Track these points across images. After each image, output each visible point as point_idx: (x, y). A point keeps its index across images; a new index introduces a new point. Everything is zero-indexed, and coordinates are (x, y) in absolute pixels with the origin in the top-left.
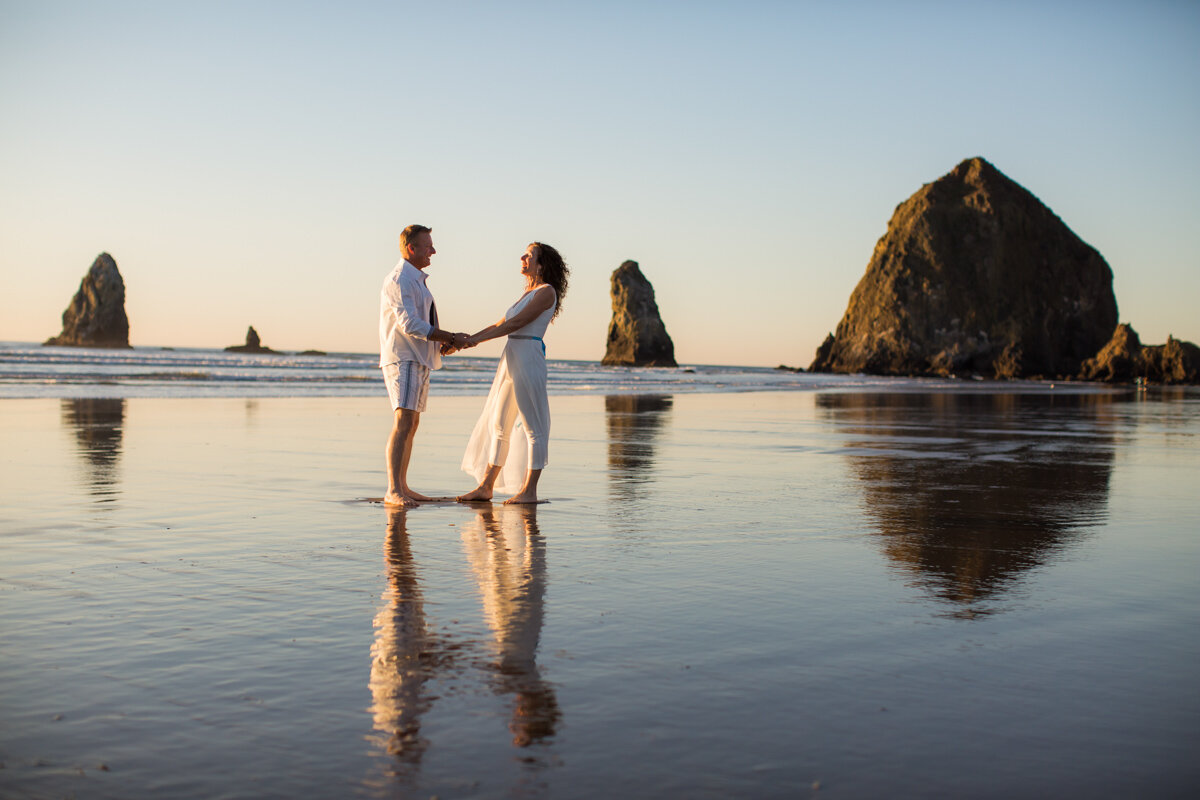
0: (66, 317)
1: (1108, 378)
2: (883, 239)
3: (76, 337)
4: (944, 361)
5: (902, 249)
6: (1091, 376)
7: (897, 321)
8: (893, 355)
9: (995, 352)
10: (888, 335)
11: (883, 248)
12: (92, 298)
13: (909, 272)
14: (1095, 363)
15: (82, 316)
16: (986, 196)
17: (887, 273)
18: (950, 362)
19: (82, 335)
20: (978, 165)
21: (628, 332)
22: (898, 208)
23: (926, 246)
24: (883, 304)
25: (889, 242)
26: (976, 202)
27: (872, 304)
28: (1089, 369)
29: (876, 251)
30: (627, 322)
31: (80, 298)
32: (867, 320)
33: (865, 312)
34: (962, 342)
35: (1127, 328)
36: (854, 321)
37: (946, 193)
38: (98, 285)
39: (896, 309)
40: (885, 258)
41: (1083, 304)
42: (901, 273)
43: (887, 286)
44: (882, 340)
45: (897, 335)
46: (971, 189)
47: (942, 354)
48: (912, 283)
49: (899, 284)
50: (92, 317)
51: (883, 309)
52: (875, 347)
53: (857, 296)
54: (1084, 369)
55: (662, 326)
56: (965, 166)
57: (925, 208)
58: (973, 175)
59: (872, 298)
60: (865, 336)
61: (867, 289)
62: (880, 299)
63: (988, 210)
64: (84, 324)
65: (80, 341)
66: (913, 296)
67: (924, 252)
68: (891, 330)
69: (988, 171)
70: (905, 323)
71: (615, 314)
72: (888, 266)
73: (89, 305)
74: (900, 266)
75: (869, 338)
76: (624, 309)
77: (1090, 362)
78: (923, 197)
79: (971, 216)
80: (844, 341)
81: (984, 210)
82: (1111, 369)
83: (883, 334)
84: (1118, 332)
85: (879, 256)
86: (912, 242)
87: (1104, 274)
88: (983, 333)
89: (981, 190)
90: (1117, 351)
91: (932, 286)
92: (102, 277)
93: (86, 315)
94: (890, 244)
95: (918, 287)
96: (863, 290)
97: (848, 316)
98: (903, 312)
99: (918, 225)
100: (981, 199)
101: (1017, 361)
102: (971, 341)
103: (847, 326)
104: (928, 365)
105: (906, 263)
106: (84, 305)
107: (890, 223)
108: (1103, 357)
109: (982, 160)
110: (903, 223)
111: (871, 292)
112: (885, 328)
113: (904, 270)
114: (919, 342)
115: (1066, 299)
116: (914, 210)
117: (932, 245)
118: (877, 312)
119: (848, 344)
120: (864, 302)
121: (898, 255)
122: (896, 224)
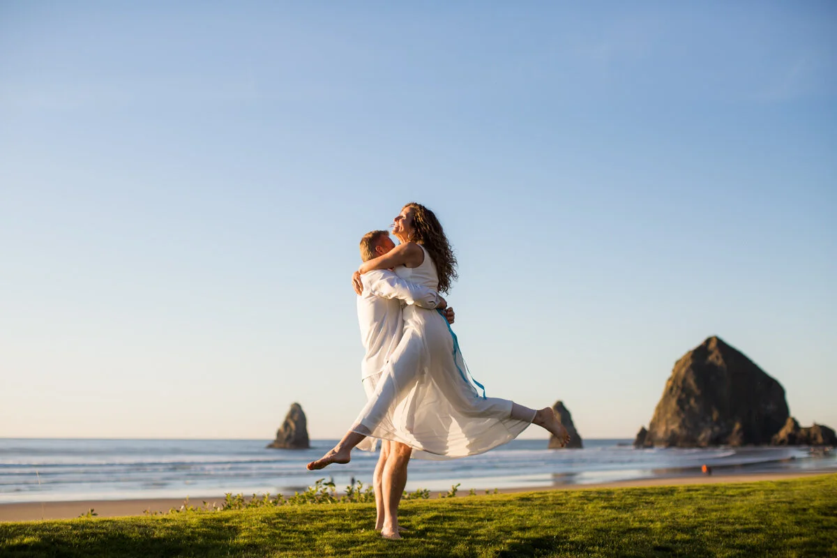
0: (279, 434)
1: (786, 443)
2: (670, 380)
3: (285, 444)
4: (704, 439)
5: (680, 384)
7: (680, 420)
8: (679, 437)
9: (729, 432)
10: (674, 427)
11: (670, 383)
12: (292, 425)
13: (684, 395)
14: (779, 436)
15: (287, 433)
16: (720, 355)
17: (673, 396)
18: (707, 439)
19: (289, 444)
20: (715, 340)
22: (677, 363)
23: (692, 382)
24: (672, 412)
26: (715, 359)
27: (666, 412)
28: (776, 440)
29: (667, 385)
31: (286, 425)
32: (664, 420)
33: (663, 416)
34: (712, 428)
35: (794, 420)
36: (659, 420)
37: (700, 353)
38: (294, 418)
39: (679, 414)
40: (671, 389)
41: (771, 407)
42: (680, 396)
43: (673, 403)
44: (672, 431)
45: (680, 427)
46: (710, 353)
47: (703, 435)
48: (685, 401)
49: (680, 402)
50: (293, 434)
51: (672, 415)
52: (669, 433)
53: (658, 408)
54: (774, 440)
55: (576, 430)
56: (708, 341)
57: (690, 363)
58: (713, 345)
59: (666, 409)
60: (664, 428)
61: (664, 405)
62: (671, 409)
63: (721, 363)
64: (289, 437)
66: (686, 407)
67: (690, 385)
68: (677, 425)
69: (721, 344)
70: (683, 421)
72: (674, 392)
73: (290, 428)
74: (679, 392)
75: (667, 429)
77: (776, 436)
78: (689, 358)
79: (713, 366)
80: (653, 431)
81: (719, 363)
82: (787, 439)
84: (789, 422)
85: (669, 388)
86: (684, 380)
87: (781, 392)
88: (722, 425)
89: (716, 353)
90: (789, 431)
91: (696, 401)
92: (295, 414)
93: (289, 434)
94: (674, 381)
95: (688, 403)
96: (661, 405)
97: (654, 419)
98: (682, 416)
99: (687, 372)
100: (717, 357)
101: (740, 438)
102: (717, 429)
103: (654, 424)
104: (696, 441)
105: (683, 391)
106: (288, 428)
107: (673, 371)
108: (783, 434)
109: (717, 338)
110: (679, 370)
111: (666, 406)
112: (673, 424)
113: (682, 394)
114: (691, 430)
115: (763, 405)
116: (684, 364)
117: (696, 381)
118: (669, 415)
119: (656, 433)
120: (662, 411)
121: (678, 387)
122: (676, 371)
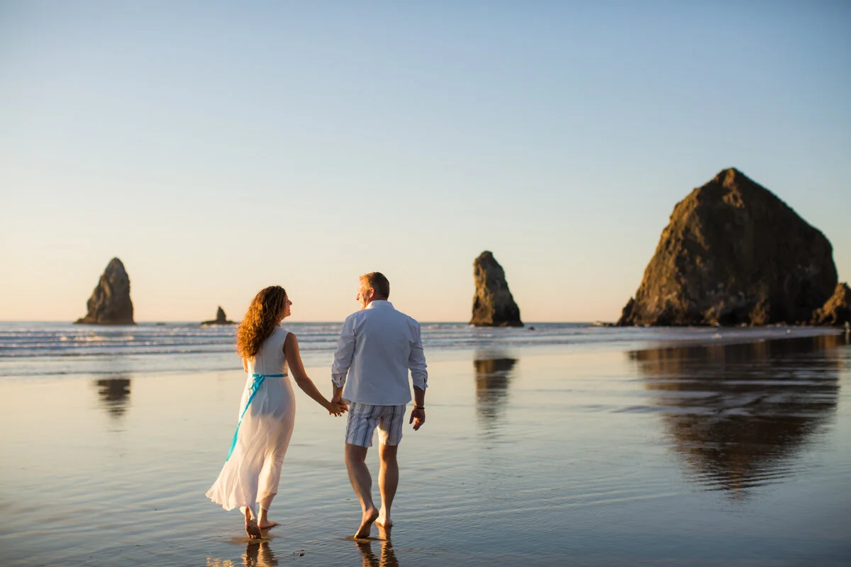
0: (90, 303)
1: (833, 322)
2: (666, 229)
3: (97, 318)
4: (714, 314)
5: (680, 236)
6: (820, 321)
7: (679, 287)
8: (677, 311)
9: (750, 306)
10: (672, 297)
11: (667, 235)
12: (107, 290)
13: (686, 251)
14: (823, 312)
15: (100, 302)
16: (738, 195)
17: (670, 253)
18: (718, 315)
19: (101, 316)
20: (732, 173)
21: (487, 302)
22: (677, 206)
23: (697, 232)
24: (668, 275)
25: (671, 230)
26: (732, 199)
27: (660, 275)
28: (818, 316)
29: (662, 237)
30: (486, 295)
31: (99, 290)
32: (657, 287)
33: (656, 281)
34: (726, 300)
35: (845, 286)
36: (649, 287)
37: (710, 194)
38: (111, 280)
39: (678, 278)
40: (668, 242)
41: (812, 270)
42: (680, 252)
43: (671, 262)
44: (668, 302)
45: (679, 297)
46: (727, 191)
47: (712, 309)
48: (688, 259)
49: (679, 261)
50: (107, 303)
51: (669, 279)
52: (664, 306)
53: (649, 270)
54: (815, 316)
55: (511, 297)
56: (723, 175)
57: (695, 206)
58: (729, 180)
59: (661, 271)
60: (656, 299)
61: (656, 266)
62: (666, 272)
63: (741, 206)
64: (102, 308)
65: (99, 321)
66: (689, 268)
67: (696, 237)
68: (675, 293)
69: (740, 178)
70: (684, 288)
71: (477, 289)
72: (671, 248)
73: (105, 295)
74: (679, 248)
75: (660, 300)
76: (484, 285)
77: (819, 311)
78: (694, 198)
79: (728, 210)
80: (641, 302)
81: (738, 205)
82: (835, 316)
83: (669, 297)
84: (838, 289)
85: (664, 241)
86: (687, 230)
87: (827, 248)
88: (741, 293)
89: (735, 191)
90: (838, 303)
91: (703, 261)
92: (114, 275)
93: (104, 303)
94: (672, 232)
95: (693, 262)
96: (653, 267)
97: (643, 285)
98: (683, 281)
99: (691, 218)
100: (735, 198)
101: (766, 312)
102: (732, 299)
103: (643, 292)
104: (702, 317)
105: (684, 244)
106: (102, 295)
107: (671, 217)
108: (829, 307)
109: (735, 170)
110: (680, 217)
111: (659, 267)
112: (670, 292)
113: (683, 250)
114: (694, 300)
115: (800, 267)
116: (687, 208)
117: (702, 231)
118: (664, 281)
119: (645, 305)
120: (654, 274)
121: (678, 240)
122: (676, 218)
